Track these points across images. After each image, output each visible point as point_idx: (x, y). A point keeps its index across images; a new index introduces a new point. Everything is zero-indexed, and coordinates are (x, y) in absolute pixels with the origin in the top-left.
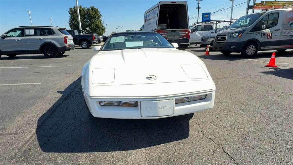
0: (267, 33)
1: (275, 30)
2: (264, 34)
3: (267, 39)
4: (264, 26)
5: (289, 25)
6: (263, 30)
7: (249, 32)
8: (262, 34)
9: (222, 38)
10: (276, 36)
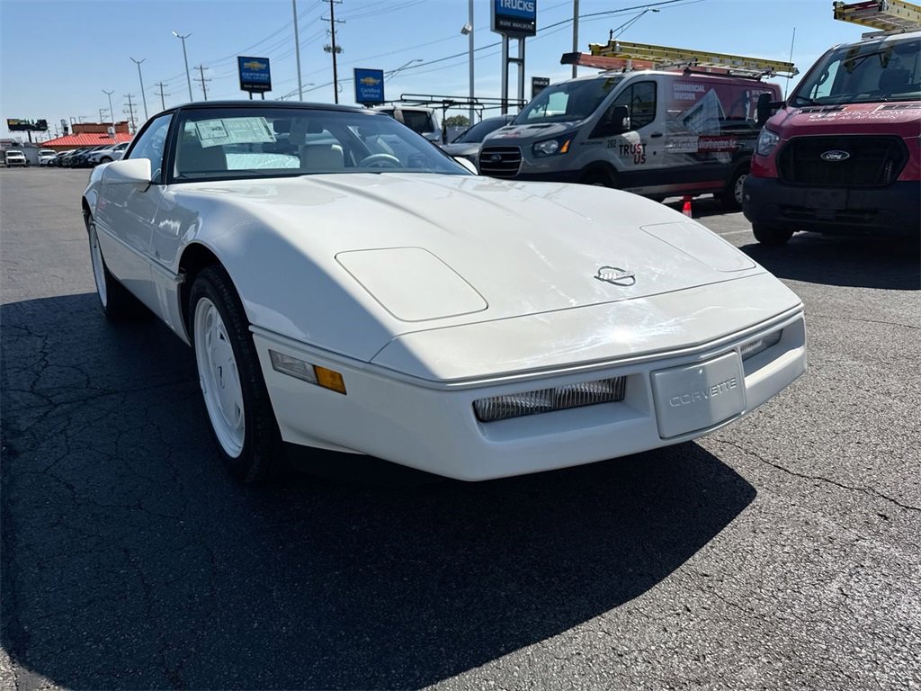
0: (633, 144)
1: (653, 136)
2: (626, 147)
3: (636, 163)
4: (626, 121)
5: (682, 123)
6: (624, 135)
7: (590, 138)
8: (621, 146)
9: (505, 157)
10: (655, 153)
